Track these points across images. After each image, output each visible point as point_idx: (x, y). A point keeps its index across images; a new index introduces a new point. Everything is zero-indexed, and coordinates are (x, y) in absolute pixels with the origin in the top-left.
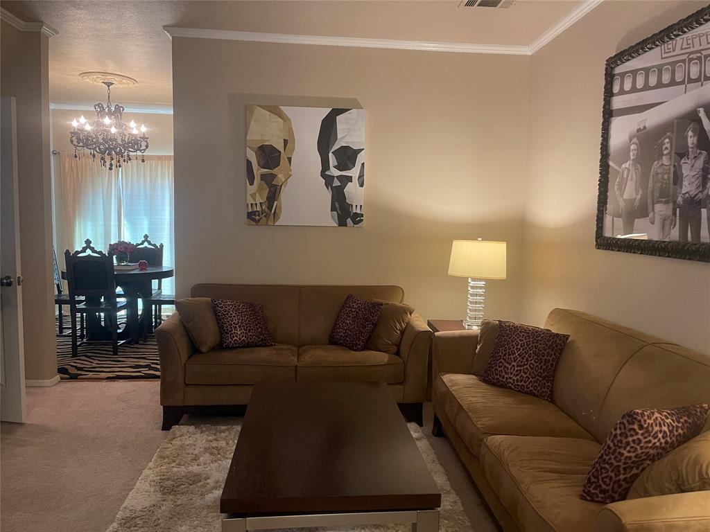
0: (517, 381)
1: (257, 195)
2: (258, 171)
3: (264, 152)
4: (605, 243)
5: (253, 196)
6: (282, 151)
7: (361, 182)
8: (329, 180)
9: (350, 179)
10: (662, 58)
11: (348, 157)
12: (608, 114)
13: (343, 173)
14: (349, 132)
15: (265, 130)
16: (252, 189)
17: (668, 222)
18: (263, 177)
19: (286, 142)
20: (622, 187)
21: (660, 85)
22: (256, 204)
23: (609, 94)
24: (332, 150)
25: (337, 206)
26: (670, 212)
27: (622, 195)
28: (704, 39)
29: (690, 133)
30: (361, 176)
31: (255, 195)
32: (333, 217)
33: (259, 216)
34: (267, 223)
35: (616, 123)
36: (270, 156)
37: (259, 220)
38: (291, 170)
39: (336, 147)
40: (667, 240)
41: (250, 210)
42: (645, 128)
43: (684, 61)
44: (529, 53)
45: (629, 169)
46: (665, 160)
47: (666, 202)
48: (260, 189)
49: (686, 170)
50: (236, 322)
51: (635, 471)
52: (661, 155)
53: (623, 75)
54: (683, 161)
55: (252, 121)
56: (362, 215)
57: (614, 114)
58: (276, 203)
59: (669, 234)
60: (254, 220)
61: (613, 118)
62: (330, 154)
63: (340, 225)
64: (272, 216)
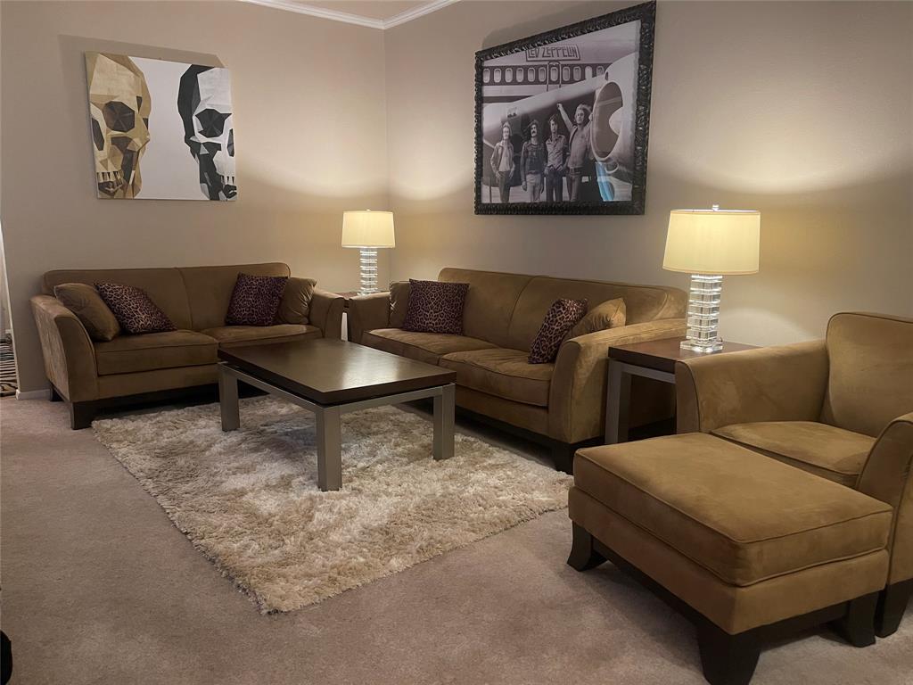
0: (436, 324)
1: (109, 161)
2: (108, 134)
3: (114, 111)
4: (482, 209)
5: (104, 163)
6: (136, 111)
7: (231, 151)
8: (195, 148)
9: (218, 147)
10: (527, 61)
11: (214, 122)
12: (480, 100)
13: (210, 140)
14: (213, 93)
15: (110, 83)
16: (101, 155)
17: (537, 189)
18: (115, 140)
19: (139, 100)
20: (497, 161)
21: (526, 82)
22: (109, 173)
23: (480, 83)
24: (196, 113)
25: (207, 177)
26: (538, 181)
27: (498, 169)
28: (560, 52)
29: (552, 122)
30: (230, 145)
31: (106, 161)
32: (202, 189)
33: (113, 187)
34: (124, 196)
35: (488, 109)
36: (121, 116)
37: (114, 193)
38: (148, 134)
39: (199, 110)
40: (537, 201)
41: (102, 181)
42: (515, 114)
43: (545, 66)
44: (383, 28)
45: (503, 148)
46: (533, 141)
47: (536, 173)
48: (112, 155)
49: (550, 148)
50: (135, 306)
51: (560, 338)
52: (529, 138)
53: (492, 69)
54: (547, 142)
55: (95, 71)
56: (235, 188)
57: (485, 100)
58: (133, 172)
59: (539, 197)
60: (108, 192)
61: (484, 104)
62: (194, 118)
63: (212, 199)
64: (130, 188)
